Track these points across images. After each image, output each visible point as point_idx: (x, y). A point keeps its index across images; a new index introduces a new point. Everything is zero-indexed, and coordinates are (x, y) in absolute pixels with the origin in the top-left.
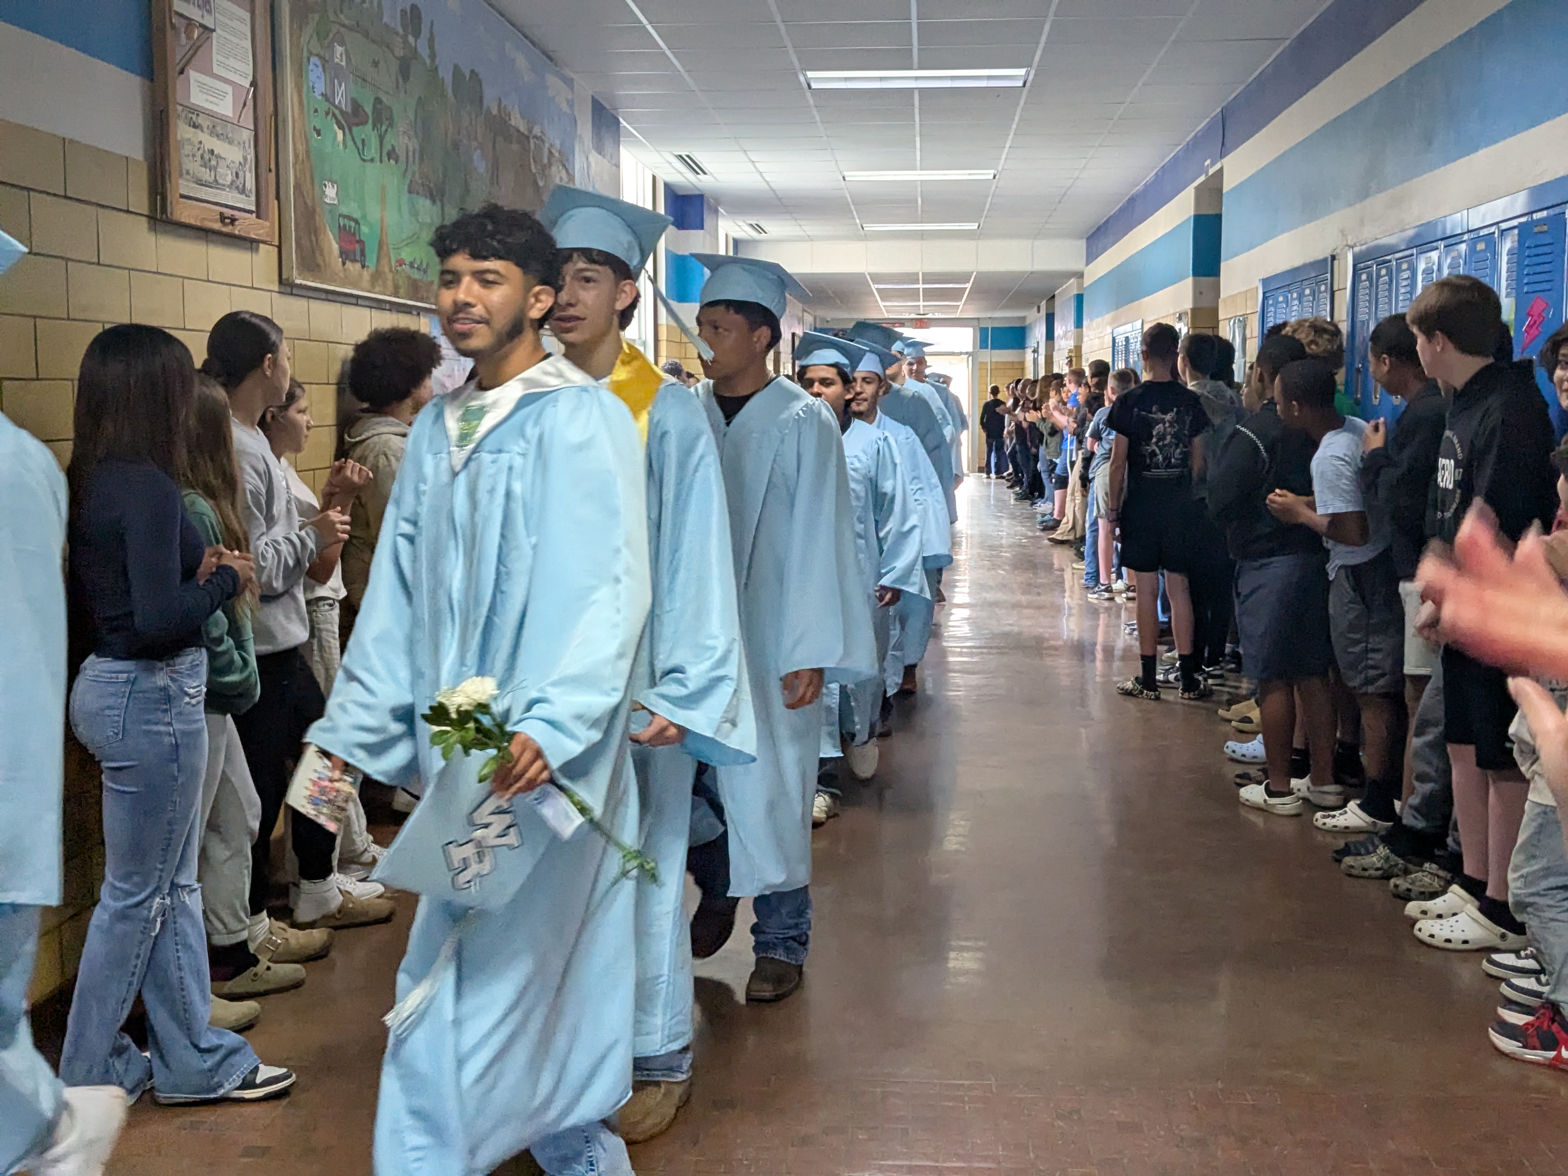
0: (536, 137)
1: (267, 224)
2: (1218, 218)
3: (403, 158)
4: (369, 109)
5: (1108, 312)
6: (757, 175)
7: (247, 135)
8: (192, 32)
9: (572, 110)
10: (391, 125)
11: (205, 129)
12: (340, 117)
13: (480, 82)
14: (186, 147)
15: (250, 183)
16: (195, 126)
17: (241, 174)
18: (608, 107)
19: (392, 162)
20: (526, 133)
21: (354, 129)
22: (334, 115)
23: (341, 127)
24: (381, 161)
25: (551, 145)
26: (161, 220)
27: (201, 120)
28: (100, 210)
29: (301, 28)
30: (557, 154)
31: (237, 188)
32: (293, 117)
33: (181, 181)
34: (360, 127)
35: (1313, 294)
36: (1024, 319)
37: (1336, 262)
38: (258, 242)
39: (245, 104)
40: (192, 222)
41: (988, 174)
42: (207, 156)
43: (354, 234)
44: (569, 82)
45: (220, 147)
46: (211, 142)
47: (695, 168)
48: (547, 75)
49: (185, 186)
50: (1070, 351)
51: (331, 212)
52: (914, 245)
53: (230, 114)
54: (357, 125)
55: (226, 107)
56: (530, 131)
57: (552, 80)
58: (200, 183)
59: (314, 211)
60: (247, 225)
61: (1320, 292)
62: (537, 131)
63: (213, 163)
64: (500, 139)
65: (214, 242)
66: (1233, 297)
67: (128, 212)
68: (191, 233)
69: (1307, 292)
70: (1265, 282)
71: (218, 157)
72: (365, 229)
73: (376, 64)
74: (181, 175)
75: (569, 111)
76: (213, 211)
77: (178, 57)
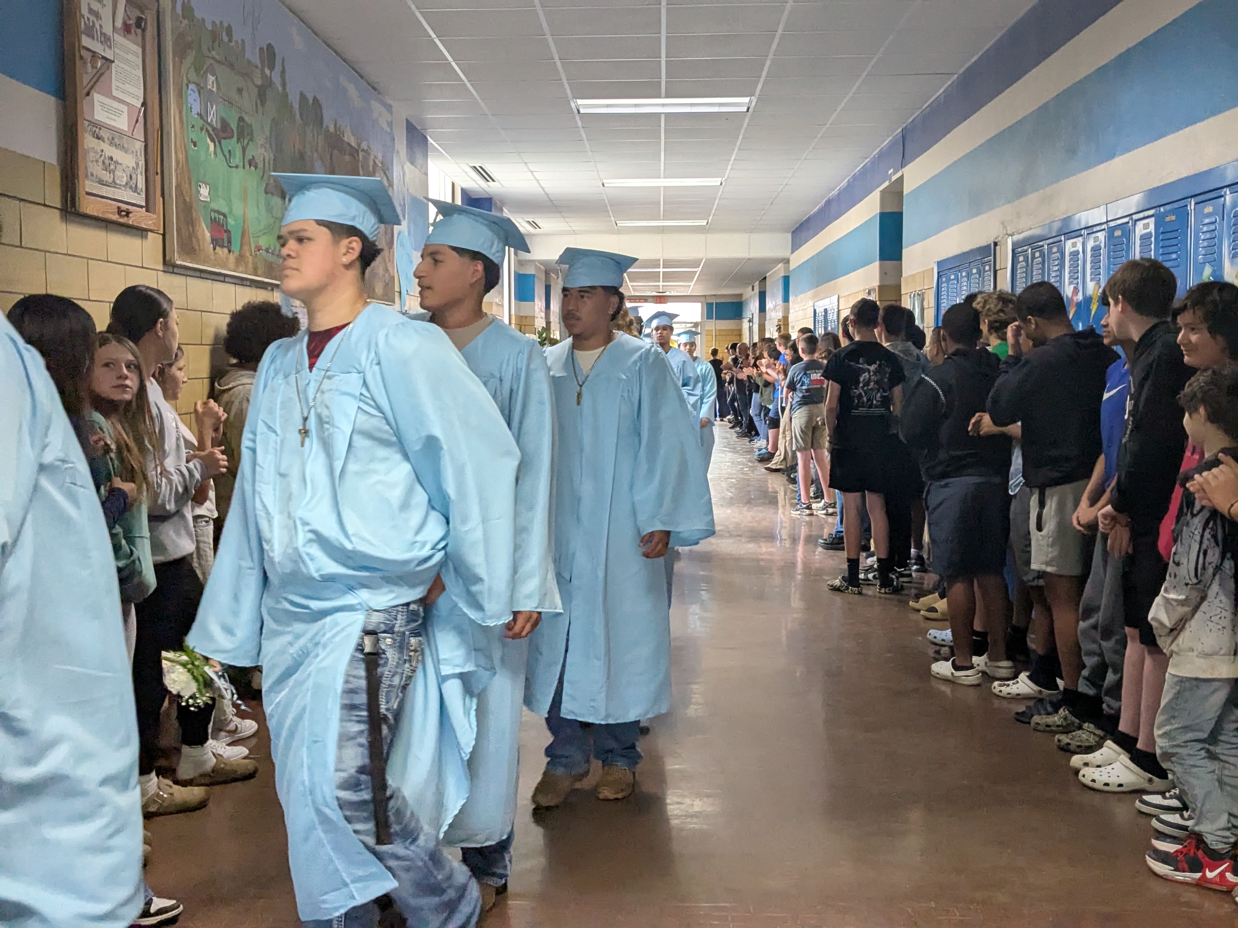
0: (363, 150)
1: (155, 216)
2: (899, 216)
3: (261, 165)
4: (234, 126)
5: (810, 290)
6: (535, 182)
7: (139, 146)
8: (96, 63)
9: (391, 129)
10: (251, 140)
11: (106, 140)
12: (212, 132)
13: (321, 108)
14: (92, 154)
15: (141, 184)
16: (98, 138)
17: (134, 176)
18: (419, 128)
19: (253, 168)
20: (356, 147)
21: (223, 141)
22: (207, 131)
23: (212, 140)
24: (244, 167)
25: (376, 157)
26: (71, 213)
27: (104, 133)
28: (22, 203)
29: (181, 63)
30: (380, 165)
31: (131, 187)
32: (175, 131)
33: (87, 182)
34: (228, 140)
35: (979, 272)
36: (741, 295)
37: (998, 248)
38: (147, 230)
39: (137, 121)
40: (96, 214)
41: (716, 181)
42: (107, 162)
43: (223, 226)
44: (389, 108)
45: (118, 155)
46: (110, 151)
47: (486, 176)
48: (372, 102)
49: (89, 185)
50: (779, 320)
51: (205, 207)
52: (658, 238)
53: (126, 129)
54: (225, 138)
55: (122, 123)
56: (359, 145)
57: (376, 106)
58: (101, 182)
59: (191, 207)
60: (139, 217)
61: (985, 271)
62: (364, 145)
63: (112, 167)
64: (336, 152)
65: (112, 230)
66: (913, 276)
67: (45, 205)
68: (93, 222)
69: (974, 271)
70: (939, 264)
71: (116, 162)
72: (231, 221)
73: (240, 91)
74: (86, 176)
75: (388, 130)
76: (111, 205)
77: (85, 84)
